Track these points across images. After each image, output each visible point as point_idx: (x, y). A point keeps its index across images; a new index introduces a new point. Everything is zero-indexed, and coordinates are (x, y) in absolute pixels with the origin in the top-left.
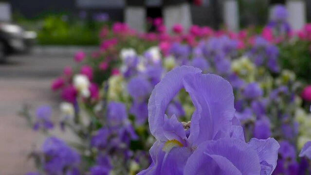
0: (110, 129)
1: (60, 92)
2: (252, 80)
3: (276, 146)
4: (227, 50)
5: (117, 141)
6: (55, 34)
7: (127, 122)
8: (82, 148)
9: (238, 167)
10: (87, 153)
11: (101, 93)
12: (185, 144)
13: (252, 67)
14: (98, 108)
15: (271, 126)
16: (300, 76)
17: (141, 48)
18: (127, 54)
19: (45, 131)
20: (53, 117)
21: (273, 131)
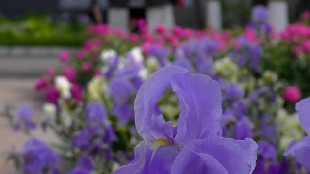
0: (91, 130)
1: (43, 92)
2: (234, 80)
4: (210, 51)
5: (98, 142)
6: (38, 35)
7: (107, 123)
8: (64, 149)
10: (69, 154)
11: (83, 93)
13: (234, 67)
15: (251, 126)
16: (282, 76)
17: (124, 48)
18: (108, 55)
19: (27, 131)
20: (36, 118)
21: (254, 131)
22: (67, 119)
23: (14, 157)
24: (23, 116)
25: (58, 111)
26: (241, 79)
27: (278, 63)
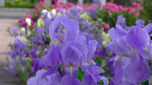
0: (38, 37)
1: (21, 24)
2: (87, 21)
3: (97, 43)
5: (40, 41)
6: (20, 4)
7: (44, 34)
8: (28, 43)
9: (80, 50)
10: (30, 45)
11: (35, 24)
12: (62, 42)
13: (88, 17)
14: (34, 30)
16: (104, 20)
17: (49, 9)
18: (44, 11)
19: (15, 37)
20: (19, 32)
22: (29, 33)
23: (10, 45)
24: (14, 31)
25: (26, 30)
26: (89, 21)
27: (102, 16)
